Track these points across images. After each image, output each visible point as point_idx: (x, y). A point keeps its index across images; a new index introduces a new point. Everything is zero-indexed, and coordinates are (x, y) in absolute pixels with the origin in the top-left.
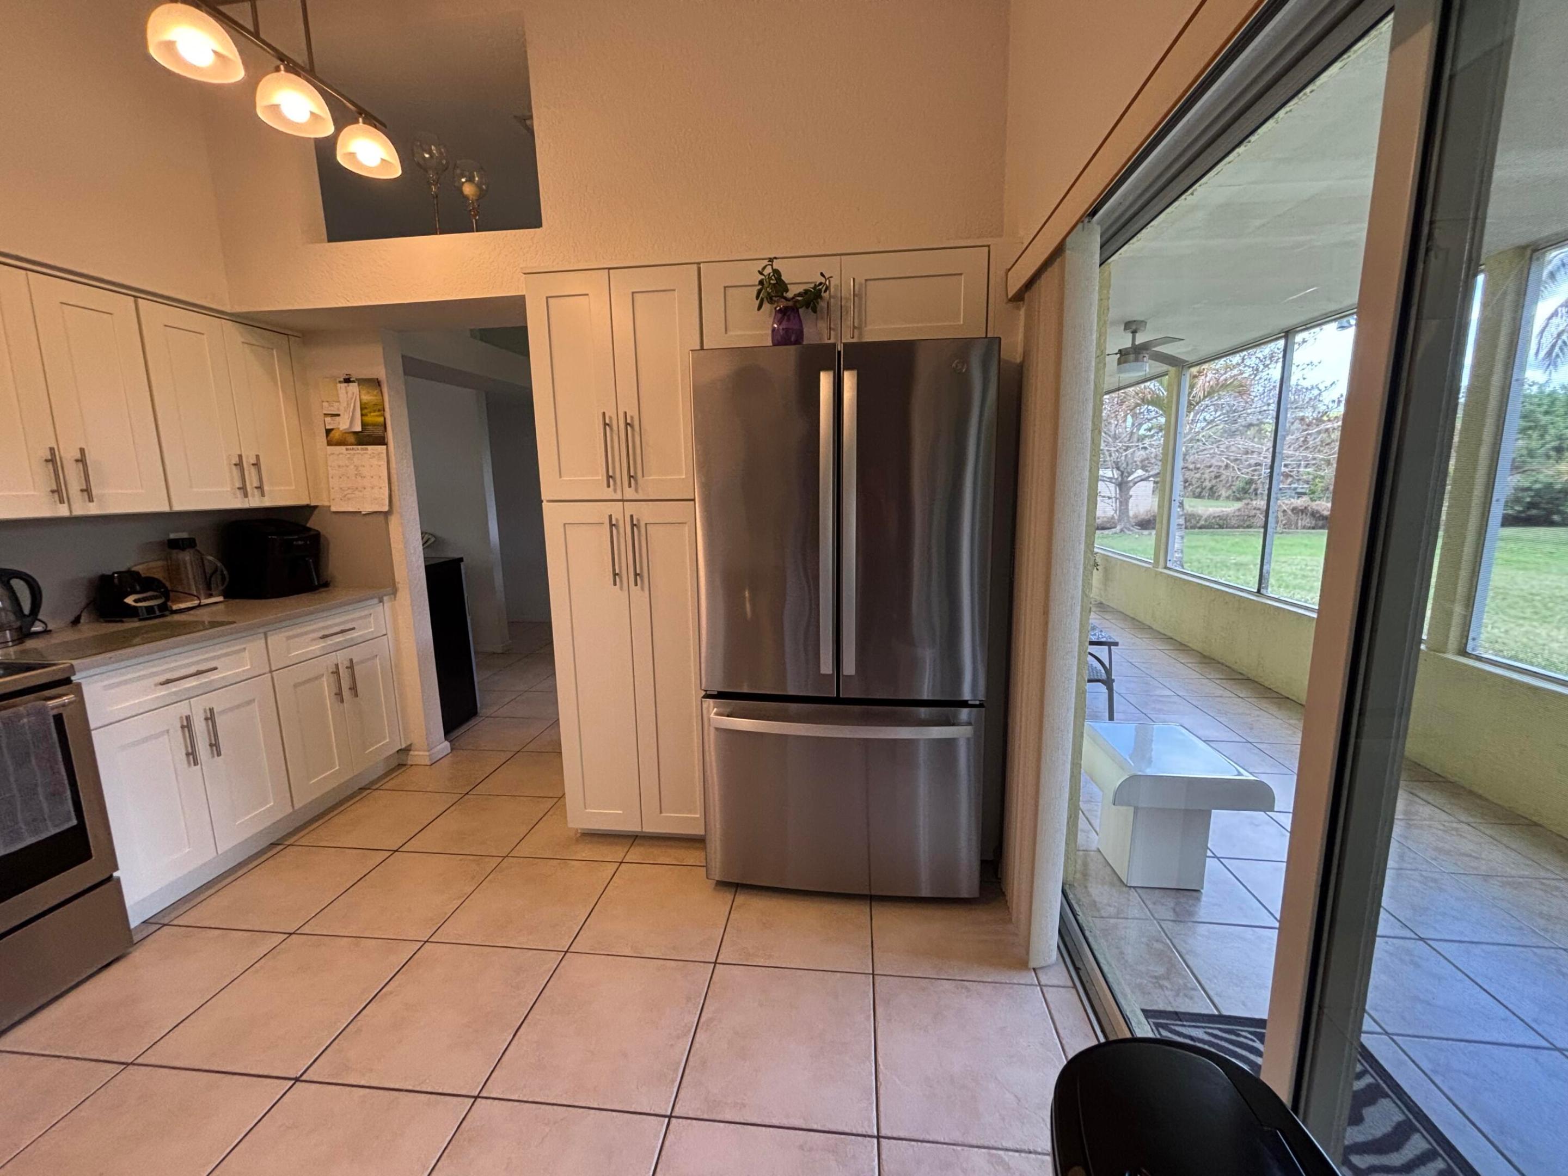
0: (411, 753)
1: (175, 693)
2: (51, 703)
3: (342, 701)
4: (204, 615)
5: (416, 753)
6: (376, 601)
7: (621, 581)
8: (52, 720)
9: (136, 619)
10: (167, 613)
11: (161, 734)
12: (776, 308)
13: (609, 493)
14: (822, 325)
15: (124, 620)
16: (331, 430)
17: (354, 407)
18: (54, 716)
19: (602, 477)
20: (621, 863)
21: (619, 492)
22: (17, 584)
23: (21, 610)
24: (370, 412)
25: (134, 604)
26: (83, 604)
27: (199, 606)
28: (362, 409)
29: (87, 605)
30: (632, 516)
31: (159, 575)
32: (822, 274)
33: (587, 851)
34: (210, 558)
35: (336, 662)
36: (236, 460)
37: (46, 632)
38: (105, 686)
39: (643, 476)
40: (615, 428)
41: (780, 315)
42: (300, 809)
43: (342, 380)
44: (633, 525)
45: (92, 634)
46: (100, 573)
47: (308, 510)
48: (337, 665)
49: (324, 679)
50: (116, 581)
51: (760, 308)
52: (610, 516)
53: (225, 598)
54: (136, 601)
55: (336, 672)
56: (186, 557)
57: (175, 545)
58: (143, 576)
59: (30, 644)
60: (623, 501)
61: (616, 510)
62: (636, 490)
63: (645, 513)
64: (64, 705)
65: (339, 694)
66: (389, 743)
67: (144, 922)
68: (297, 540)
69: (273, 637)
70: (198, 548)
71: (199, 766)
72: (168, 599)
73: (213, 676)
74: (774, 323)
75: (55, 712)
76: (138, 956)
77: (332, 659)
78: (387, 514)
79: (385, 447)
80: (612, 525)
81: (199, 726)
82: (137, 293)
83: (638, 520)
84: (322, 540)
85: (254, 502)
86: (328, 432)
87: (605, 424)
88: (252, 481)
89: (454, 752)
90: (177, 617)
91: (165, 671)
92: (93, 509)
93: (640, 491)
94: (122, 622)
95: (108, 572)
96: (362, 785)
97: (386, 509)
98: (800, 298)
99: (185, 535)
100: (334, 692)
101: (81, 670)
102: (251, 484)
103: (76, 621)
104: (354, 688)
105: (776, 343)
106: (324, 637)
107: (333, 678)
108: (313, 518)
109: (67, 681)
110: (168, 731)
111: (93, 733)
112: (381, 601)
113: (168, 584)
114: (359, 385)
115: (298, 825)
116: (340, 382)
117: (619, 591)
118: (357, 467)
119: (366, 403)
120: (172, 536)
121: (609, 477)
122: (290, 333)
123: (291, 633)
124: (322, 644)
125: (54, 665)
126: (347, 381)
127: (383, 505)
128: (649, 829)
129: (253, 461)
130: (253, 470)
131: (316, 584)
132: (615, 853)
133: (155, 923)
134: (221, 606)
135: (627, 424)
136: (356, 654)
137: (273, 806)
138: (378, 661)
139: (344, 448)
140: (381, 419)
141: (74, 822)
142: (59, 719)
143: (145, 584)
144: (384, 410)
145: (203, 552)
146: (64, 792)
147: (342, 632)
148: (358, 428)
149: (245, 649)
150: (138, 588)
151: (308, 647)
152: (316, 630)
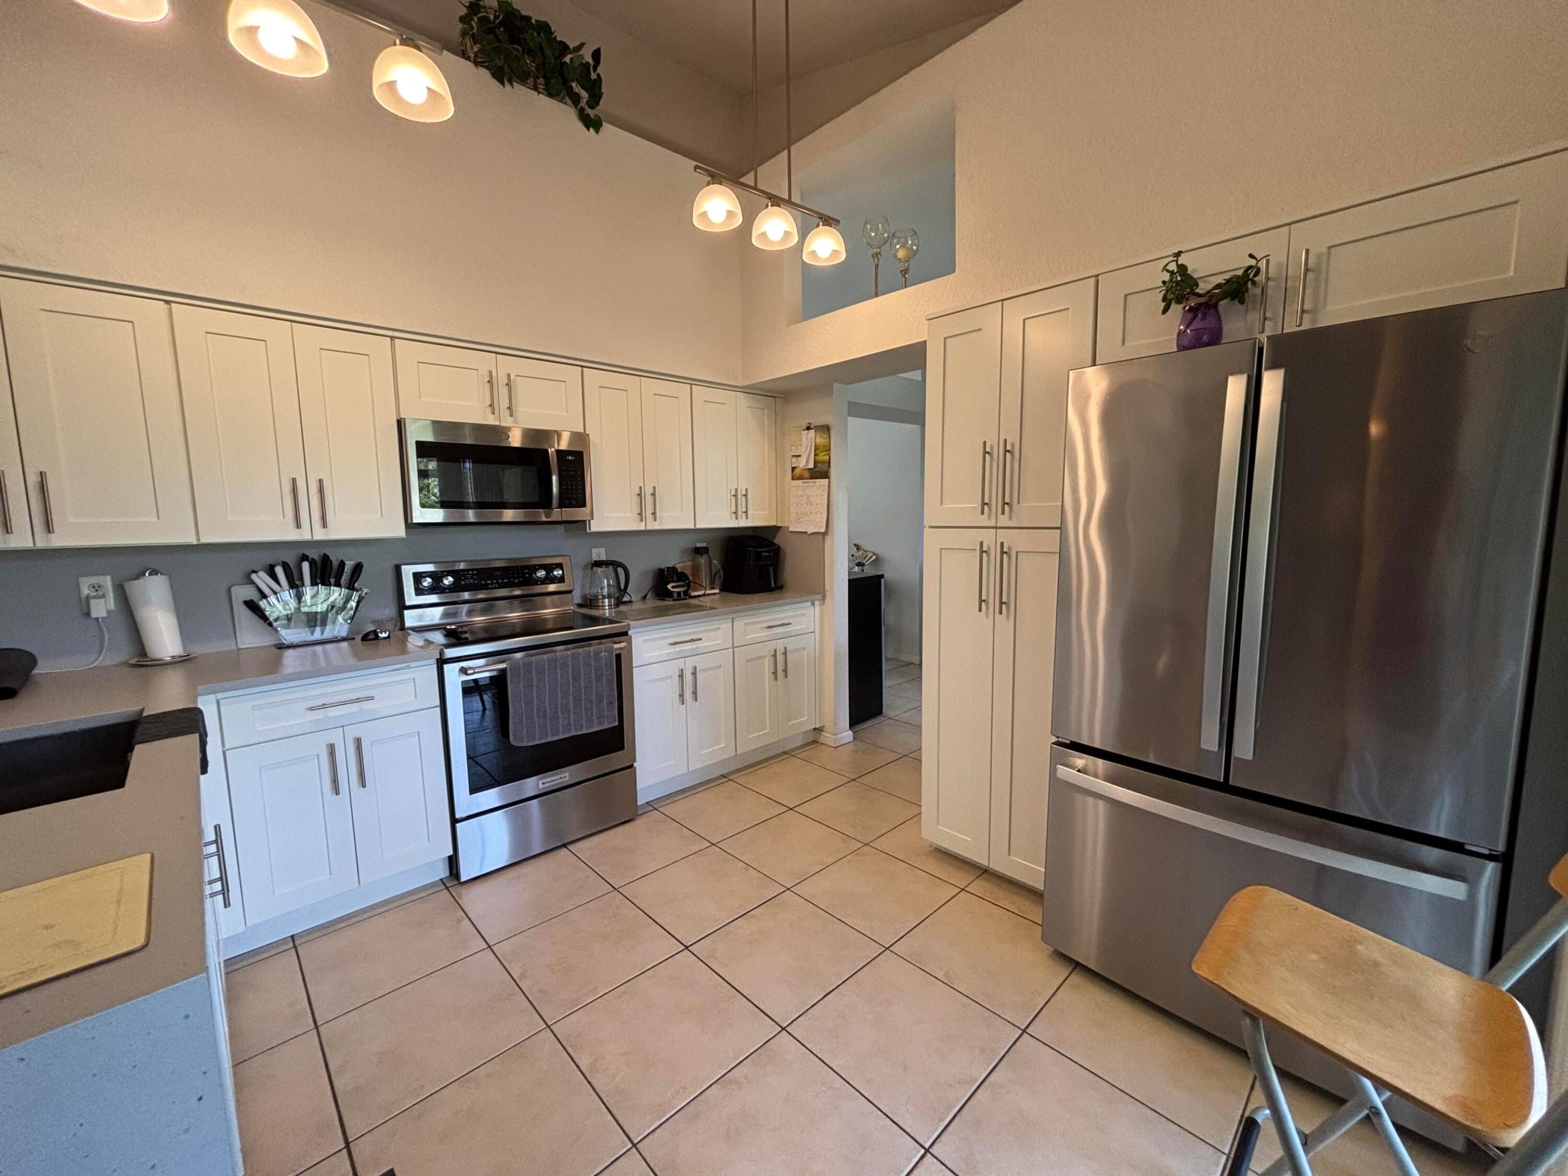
0: (823, 733)
1: (681, 652)
2: (616, 646)
3: (776, 679)
4: (706, 601)
5: (826, 734)
6: (810, 604)
7: (987, 608)
8: (614, 657)
9: (671, 599)
10: (687, 597)
11: (667, 678)
12: (1184, 308)
13: (984, 521)
14: (1254, 317)
15: (666, 599)
16: (795, 467)
17: (810, 449)
18: (616, 655)
19: (978, 505)
20: (963, 890)
21: (993, 516)
22: (620, 570)
23: (620, 586)
24: (821, 452)
25: (671, 589)
26: (650, 588)
27: (704, 595)
28: (815, 450)
29: (651, 588)
30: (1002, 544)
31: (688, 572)
32: (1251, 256)
33: (934, 867)
34: (715, 562)
35: (775, 648)
36: (733, 493)
37: (631, 602)
38: (644, 640)
39: (1019, 503)
40: (995, 456)
41: (1190, 316)
42: (740, 754)
43: (805, 428)
44: (1003, 552)
45: (651, 606)
46: (659, 567)
47: (776, 529)
48: (775, 651)
49: (766, 660)
50: (666, 573)
51: (1165, 311)
52: (981, 543)
53: (720, 590)
54: (673, 587)
55: (775, 656)
56: (703, 560)
57: (698, 551)
58: (679, 571)
59: (622, 608)
60: (996, 528)
61: (988, 537)
62: (1010, 518)
63: (1016, 541)
64: (621, 649)
65: (775, 673)
66: (807, 722)
67: (647, 803)
68: (764, 552)
69: (737, 622)
70: (709, 554)
71: (685, 705)
72: (689, 588)
73: (698, 644)
74: (1181, 324)
75: (617, 652)
76: (639, 823)
77: (772, 646)
78: (824, 534)
79: (827, 480)
80: (982, 552)
81: (688, 678)
82: (692, 382)
83: (1009, 548)
84: (781, 551)
85: (743, 523)
86: (793, 469)
87: (985, 452)
88: (741, 509)
89: (856, 741)
90: (693, 601)
91: (674, 636)
92: (656, 526)
93: (1014, 518)
94: (664, 600)
95: (663, 567)
96: (786, 749)
97: (823, 530)
98: (1217, 291)
99: (704, 545)
100: (772, 671)
101: (633, 628)
102: (742, 509)
103: (645, 597)
104: (785, 671)
105: (1182, 348)
106: (770, 627)
107: (772, 659)
108: (779, 535)
109: (626, 634)
110: (671, 677)
111: (634, 669)
112: (813, 604)
113: (691, 578)
114: (815, 431)
115: (739, 767)
116: (804, 430)
117: (985, 618)
118: (808, 497)
119: (819, 445)
120: (698, 545)
121: (984, 504)
122: (777, 395)
123: (747, 621)
124: (768, 632)
125: (621, 622)
126: (808, 428)
127: (821, 527)
128: (995, 866)
129: (744, 493)
130: (744, 498)
131: (773, 586)
132: (961, 878)
133: (652, 805)
134: (717, 597)
135: (1006, 451)
136: (791, 644)
137: (723, 747)
138: (805, 653)
139: (801, 481)
140: (827, 457)
141: (617, 724)
142: (618, 657)
143: (681, 577)
144: (830, 450)
145: (712, 558)
146: (615, 703)
147: (783, 625)
148: (811, 466)
149: (719, 628)
150: (675, 579)
151: (759, 633)
152: (765, 621)
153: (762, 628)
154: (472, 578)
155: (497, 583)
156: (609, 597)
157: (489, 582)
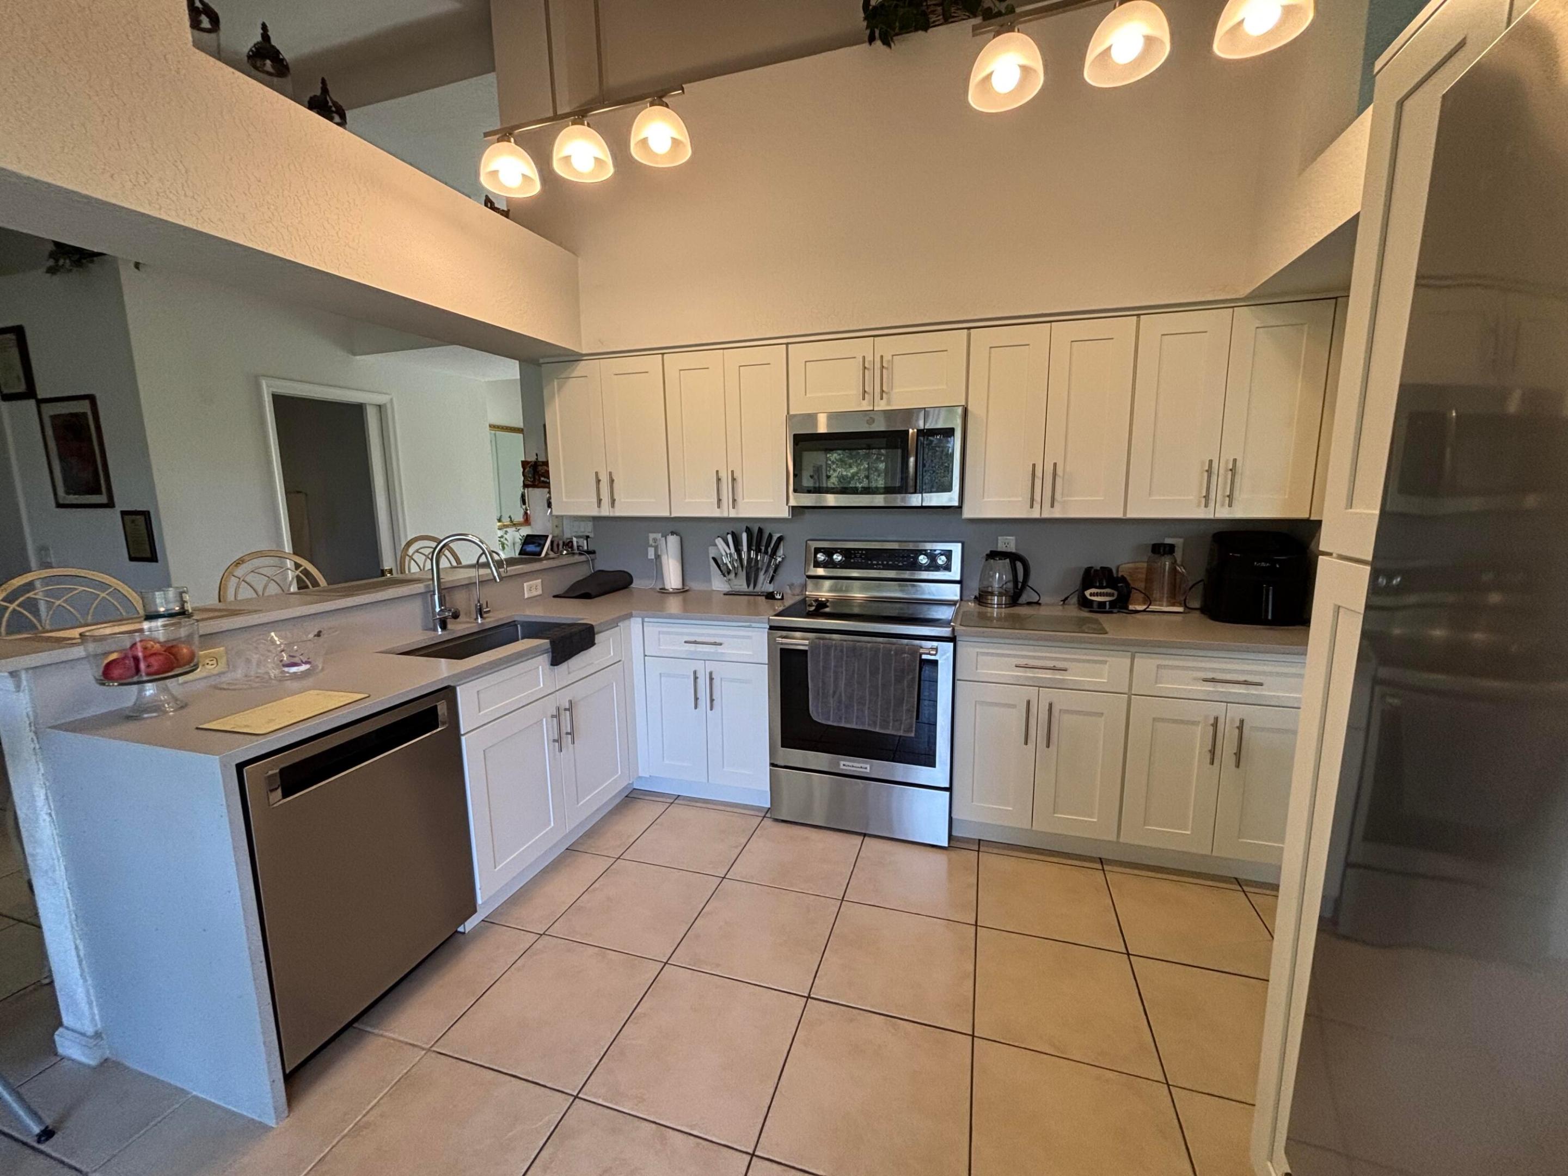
3: (1215, 763)
10: (1118, 610)
11: (1008, 705)
22: (1019, 565)
25: (1088, 597)
26: (1074, 590)
29: (1076, 592)
31: (1129, 575)
35: (1219, 715)
36: (1204, 466)
37: (1035, 604)
42: (1123, 843)
48: (1220, 720)
49: (1198, 728)
54: (1092, 595)
55: (1218, 727)
57: (1159, 549)
58: (1119, 574)
65: (1213, 753)
68: (1260, 561)
69: (1141, 660)
72: (1126, 598)
77: (1214, 710)
81: (1040, 714)
82: (1139, 311)
85: (1223, 512)
92: (1057, 513)
100: (1208, 749)
101: (961, 635)
102: (1223, 491)
103: (1065, 601)
104: (1237, 755)
106: (1214, 680)
107: (1212, 731)
110: (1015, 706)
113: (1134, 585)
122: (1334, 295)
124: (1208, 687)
129: (1230, 466)
130: (1229, 475)
143: (1112, 580)
147: (1246, 683)
149: (1105, 662)
151: (1188, 685)
152: (1205, 669)
153: (1195, 679)
154: (860, 557)
155: (882, 564)
156: (1000, 595)
157: (875, 562)
